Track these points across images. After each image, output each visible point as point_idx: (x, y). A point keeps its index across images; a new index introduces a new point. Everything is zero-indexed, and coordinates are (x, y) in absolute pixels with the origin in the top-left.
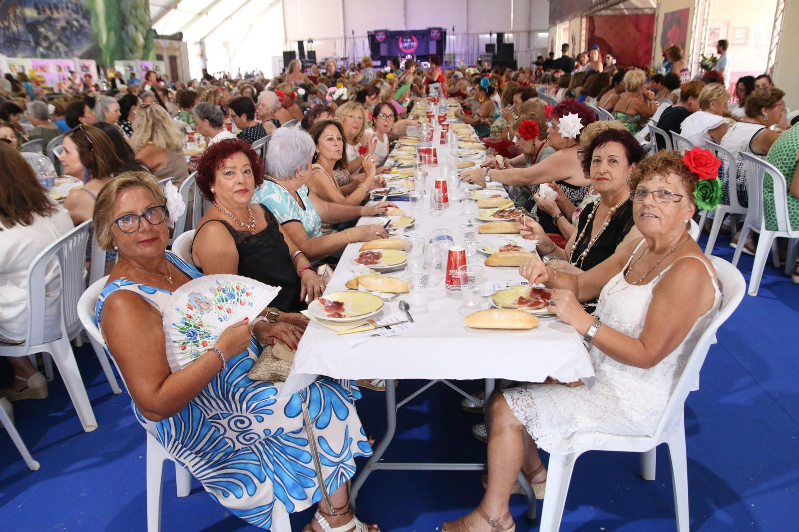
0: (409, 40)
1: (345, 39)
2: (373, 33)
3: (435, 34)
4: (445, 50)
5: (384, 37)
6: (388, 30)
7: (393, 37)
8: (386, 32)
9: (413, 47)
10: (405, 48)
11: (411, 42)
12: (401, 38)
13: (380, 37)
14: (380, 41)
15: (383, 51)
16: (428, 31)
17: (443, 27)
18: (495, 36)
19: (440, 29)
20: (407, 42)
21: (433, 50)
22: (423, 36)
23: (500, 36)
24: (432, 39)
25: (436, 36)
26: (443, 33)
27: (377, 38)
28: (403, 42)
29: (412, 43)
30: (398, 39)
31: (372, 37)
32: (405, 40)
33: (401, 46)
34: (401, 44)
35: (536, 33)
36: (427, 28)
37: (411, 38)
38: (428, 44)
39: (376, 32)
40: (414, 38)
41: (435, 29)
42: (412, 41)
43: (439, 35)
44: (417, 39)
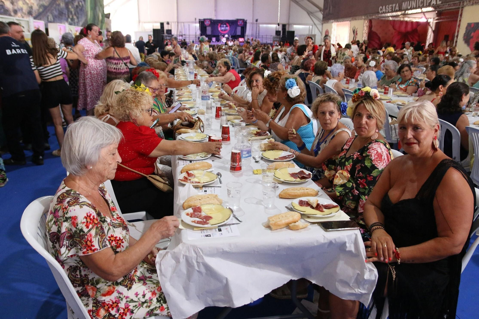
0: (225, 26)
1: (178, 23)
2: (203, 20)
3: (240, 23)
4: (246, 33)
5: (209, 23)
6: (212, 19)
7: (215, 23)
8: (211, 20)
9: (227, 30)
10: (222, 30)
11: (226, 27)
12: (219, 25)
13: (207, 23)
14: (207, 25)
15: (209, 31)
16: (237, 21)
17: (245, 19)
18: (281, 26)
19: (243, 20)
20: (223, 27)
21: (239, 32)
22: (232, 23)
23: (284, 26)
24: (238, 26)
25: (241, 24)
26: (245, 22)
27: (205, 23)
28: (221, 26)
29: (226, 28)
30: (218, 25)
31: (202, 23)
32: (222, 26)
34: (220, 28)
36: (236, 19)
37: (226, 25)
38: (236, 28)
39: (205, 20)
40: (228, 25)
41: (241, 20)
42: (227, 26)
43: (242, 23)
44: (230, 25)
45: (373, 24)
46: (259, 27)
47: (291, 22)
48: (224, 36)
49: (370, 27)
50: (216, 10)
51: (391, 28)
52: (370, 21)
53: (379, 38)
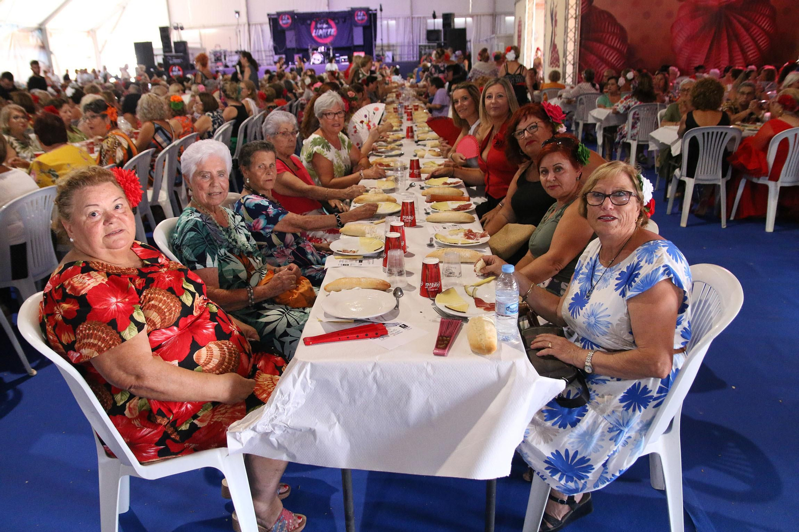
0: (325, 26)
2: (275, 17)
3: (360, 17)
4: (375, 40)
5: (290, 21)
6: (296, 12)
7: (303, 21)
8: (292, 14)
9: (330, 35)
10: (320, 36)
11: (327, 28)
12: (313, 24)
13: (284, 22)
14: (284, 26)
15: (291, 41)
16: (352, 13)
17: (372, 8)
18: (439, 21)
19: (367, 10)
20: (322, 28)
21: (359, 40)
22: (345, 19)
23: (448, 18)
24: (357, 24)
25: (362, 20)
26: (371, 18)
27: (281, 22)
28: (316, 28)
29: (329, 30)
30: (310, 25)
31: (274, 20)
32: (319, 26)
33: (313, 34)
34: (314, 31)
35: (503, 16)
36: (350, 9)
37: (327, 23)
38: (351, 32)
39: (279, 14)
40: (332, 23)
41: (361, 9)
42: (330, 27)
43: (366, 18)
44: (337, 24)
47: (499, 9)
48: (316, 50)
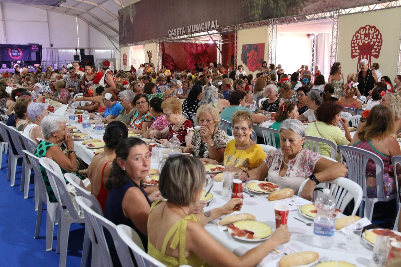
0: (16, 51)
3: (34, 48)
4: (42, 59)
7: (4, 48)
9: (19, 55)
10: (14, 56)
12: (10, 50)
16: (30, 46)
17: (40, 44)
18: (79, 51)
19: (38, 45)
20: (15, 52)
21: (34, 58)
22: (26, 48)
23: (82, 51)
24: (33, 51)
25: (36, 49)
26: (39, 47)
28: (11, 52)
29: (19, 53)
30: (8, 50)
32: (13, 51)
33: (10, 55)
34: (11, 53)
35: (94, 49)
36: (29, 44)
38: (30, 54)
40: (19, 50)
41: (35, 44)
42: (19, 52)
44: (22, 50)
45: (165, 47)
46: (58, 52)
47: (91, 46)
48: (16, 62)
49: (163, 50)
50: (5, 34)
51: (182, 50)
52: (163, 44)
53: (173, 61)
